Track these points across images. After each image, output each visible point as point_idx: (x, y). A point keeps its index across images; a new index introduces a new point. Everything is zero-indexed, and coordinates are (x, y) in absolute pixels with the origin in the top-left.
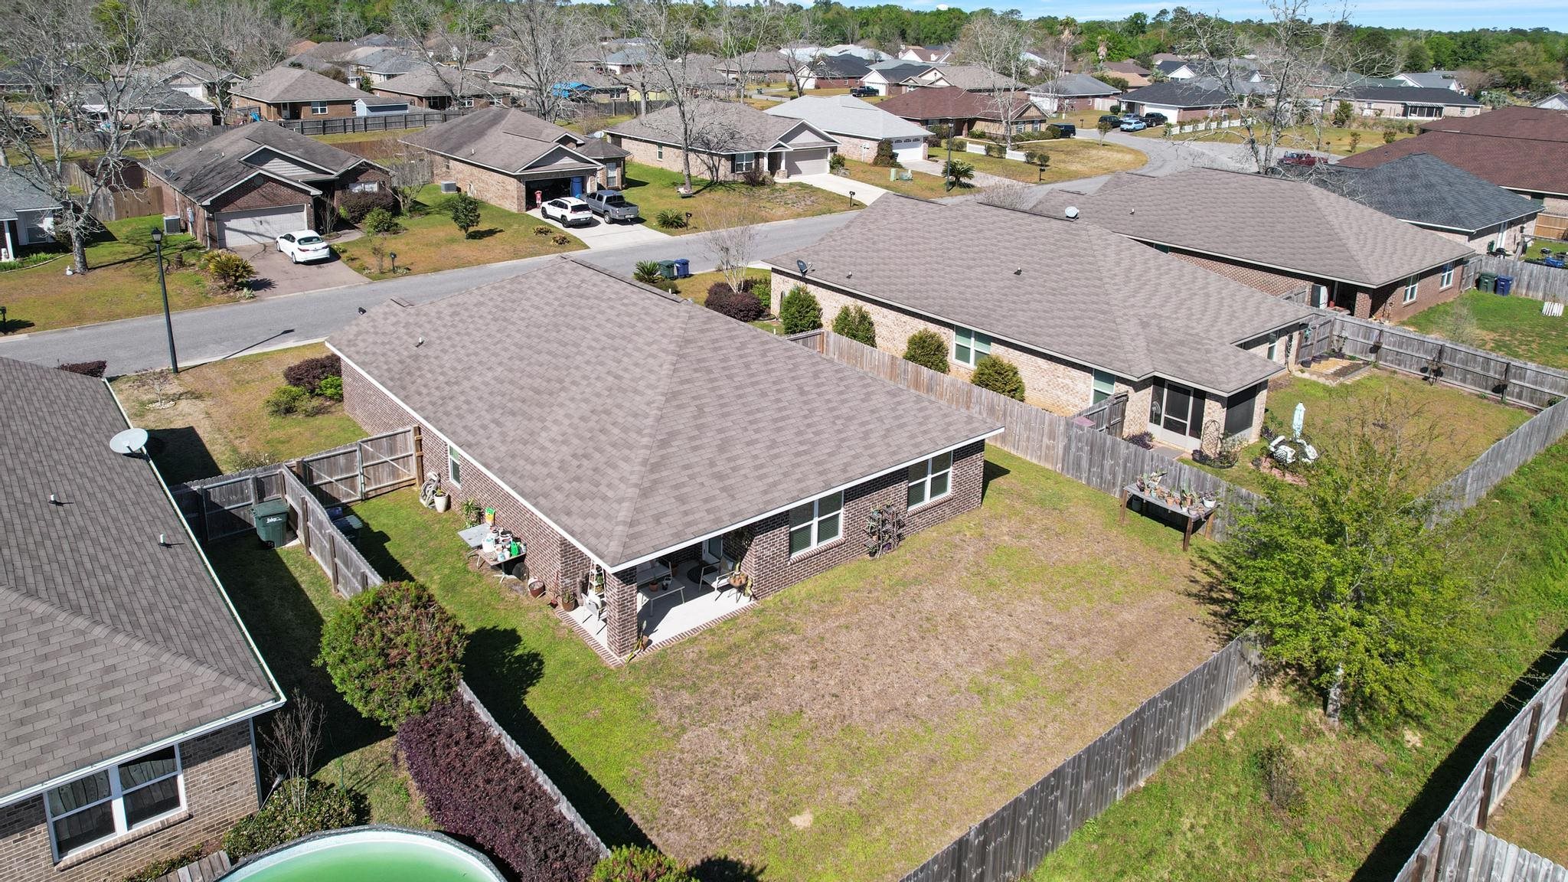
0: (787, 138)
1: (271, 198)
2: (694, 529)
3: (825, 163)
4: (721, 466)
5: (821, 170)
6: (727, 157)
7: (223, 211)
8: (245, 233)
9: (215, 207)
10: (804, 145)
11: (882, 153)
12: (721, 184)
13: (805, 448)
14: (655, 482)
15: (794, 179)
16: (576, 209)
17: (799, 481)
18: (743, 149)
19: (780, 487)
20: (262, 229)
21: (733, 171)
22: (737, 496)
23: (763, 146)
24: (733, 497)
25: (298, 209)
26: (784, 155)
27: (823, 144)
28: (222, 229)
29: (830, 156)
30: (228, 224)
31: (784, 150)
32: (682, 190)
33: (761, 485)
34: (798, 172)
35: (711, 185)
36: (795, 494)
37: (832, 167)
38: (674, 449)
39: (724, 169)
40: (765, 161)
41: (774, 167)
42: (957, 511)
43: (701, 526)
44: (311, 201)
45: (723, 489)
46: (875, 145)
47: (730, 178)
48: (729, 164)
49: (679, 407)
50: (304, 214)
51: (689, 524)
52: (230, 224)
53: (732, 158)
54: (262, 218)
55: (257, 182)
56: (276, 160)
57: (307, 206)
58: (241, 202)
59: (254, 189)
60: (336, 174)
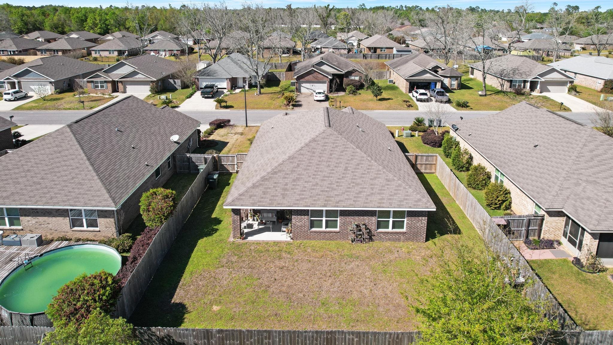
0: (542, 75)
1: (316, 78)
2: (261, 204)
3: (566, 88)
4: (289, 186)
5: (564, 92)
6: (508, 81)
7: (301, 80)
8: (307, 88)
9: (298, 79)
10: (553, 79)
11: (606, 86)
12: (504, 92)
13: (328, 189)
14: (261, 184)
15: (544, 94)
16: (422, 94)
17: (314, 200)
18: (517, 78)
19: (304, 200)
20: (312, 88)
21: (510, 87)
22: (285, 198)
23: (528, 77)
24: (284, 198)
25: (324, 82)
26: (539, 83)
27: (564, 78)
28: (300, 86)
29: (569, 85)
30: (302, 85)
31: (540, 80)
32: (480, 93)
33: (298, 197)
34: (549, 91)
35: (498, 92)
36: (308, 204)
37: (569, 91)
38: (277, 176)
39: (507, 85)
40: (528, 85)
41: (533, 87)
42: (408, 239)
43: (264, 204)
44: (329, 80)
45: (282, 194)
46: (602, 82)
47: (509, 90)
48: (509, 84)
49: (291, 162)
50: (326, 85)
51: (260, 202)
52: (303, 85)
53: (511, 81)
54: (313, 84)
55: (312, 72)
56: (325, 65)
57: (327, 82)
58: (307, 78)
59: (311, 74)
60: (344, 72)
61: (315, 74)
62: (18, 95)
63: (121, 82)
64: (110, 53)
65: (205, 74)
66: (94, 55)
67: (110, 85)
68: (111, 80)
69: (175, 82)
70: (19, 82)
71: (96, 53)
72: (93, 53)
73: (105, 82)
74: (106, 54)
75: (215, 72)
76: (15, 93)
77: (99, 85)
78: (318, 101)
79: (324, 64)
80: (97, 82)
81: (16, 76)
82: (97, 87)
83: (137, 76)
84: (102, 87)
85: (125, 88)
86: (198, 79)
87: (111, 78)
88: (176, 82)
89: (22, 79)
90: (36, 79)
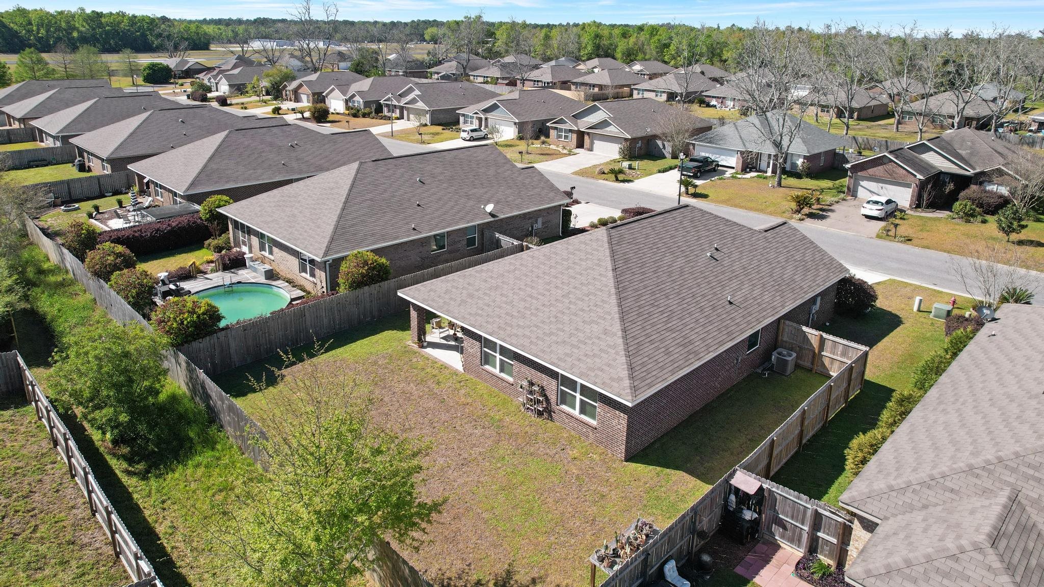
1: (891, 174)
7: (859, 173)
8: (870, 191)
9: (855, 169)
20: (882, 192)
25: (908, 186)
28: (856, 185)
44: (917, 183)
54: (884, 185)
55: (885, 160)
56: (932, 153)
57: (914, 185)
58: (871, 171)
59: (882, 164)
60: (972, 172)
61: (889, 166)
62: (475, 134)
63: (588, 134)
64: (657, 95)
65: (706, 138)
66: (635, 96)
67: (575, 136)
68: (576, 129)
69: (664, 146)
70: (486, 119)
71: (638, 94)
72: (635, 92)
73: (571, 131)
74: (651, 95)
75: (723, 138)
76: (472, 131)
77: (563, 134)
78: (867, 217)
79: (927, 149)
80: (561, 130)
81: (486, 111)
82: (560, 137)
83: (608, 129)
84: (566, 137)
85: (592, 144)
86: (694, 145)
87: (577, 127)
88: (666, 146)
89: (489, 115)
90: (502, 117)
